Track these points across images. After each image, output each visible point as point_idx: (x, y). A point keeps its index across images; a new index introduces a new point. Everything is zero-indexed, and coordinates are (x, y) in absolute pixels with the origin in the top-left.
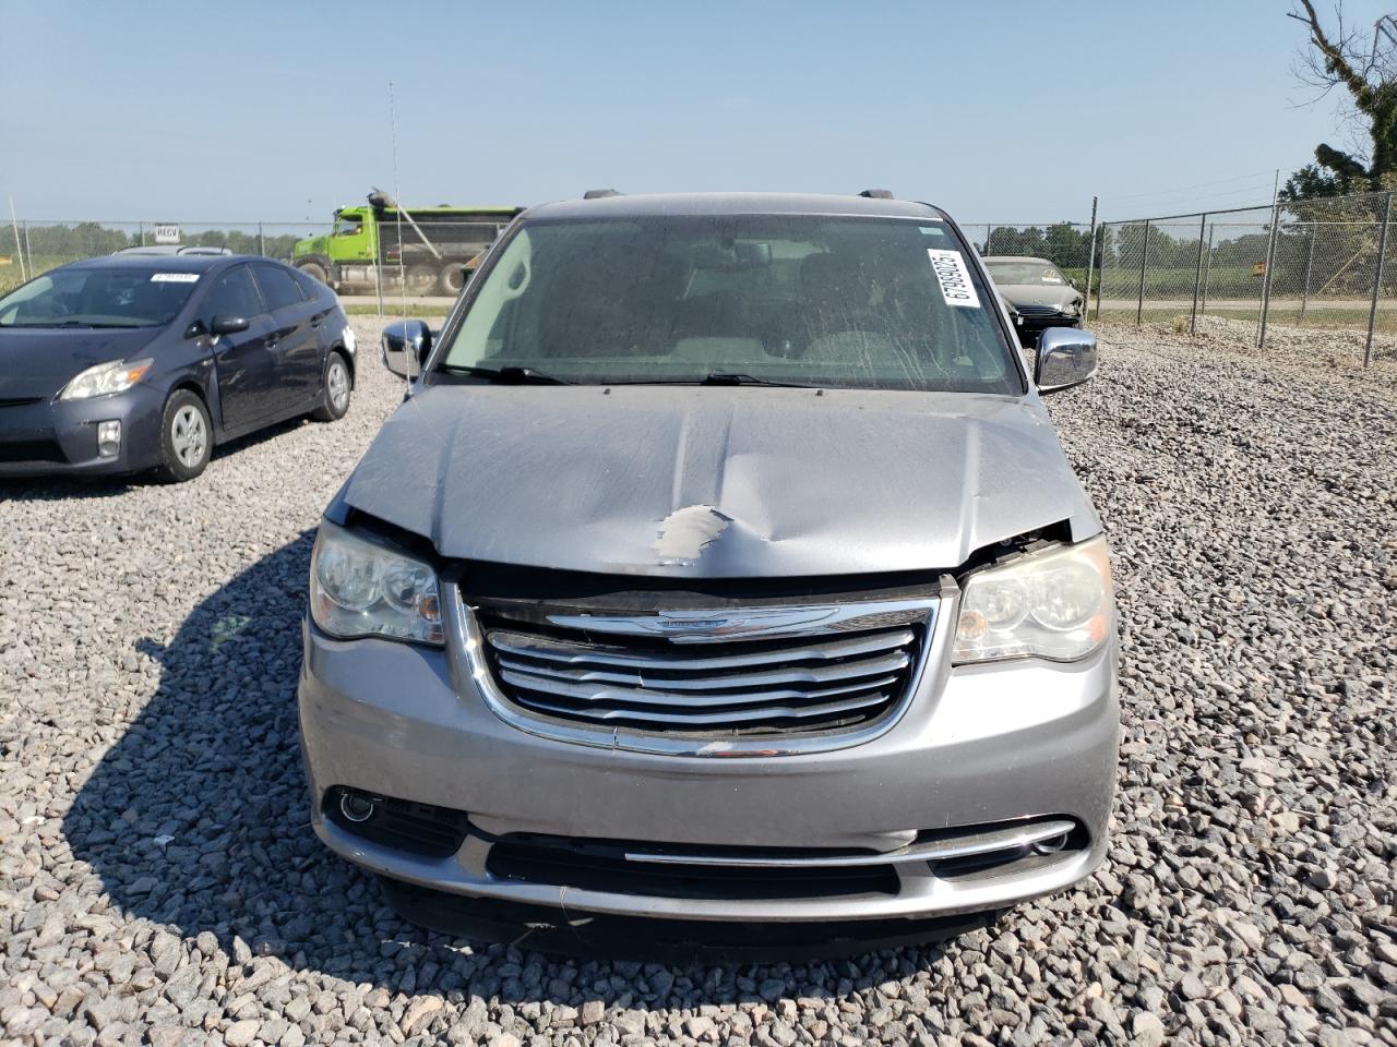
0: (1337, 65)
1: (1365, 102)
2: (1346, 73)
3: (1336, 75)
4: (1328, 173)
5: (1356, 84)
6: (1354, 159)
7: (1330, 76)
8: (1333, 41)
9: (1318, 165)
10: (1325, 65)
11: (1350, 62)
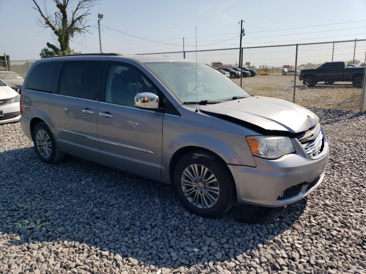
0: (48, 23)
1: (56, 33)
2: (51, 25)
3: (48, 25)
4: (50, 50)
5: (53, 28)
6: (56, 47)
7: (46, 25)
8: (46, 17)
9: (48, 48)
10: (45, 22)
11: (51, 23)
